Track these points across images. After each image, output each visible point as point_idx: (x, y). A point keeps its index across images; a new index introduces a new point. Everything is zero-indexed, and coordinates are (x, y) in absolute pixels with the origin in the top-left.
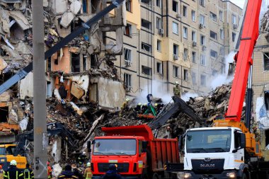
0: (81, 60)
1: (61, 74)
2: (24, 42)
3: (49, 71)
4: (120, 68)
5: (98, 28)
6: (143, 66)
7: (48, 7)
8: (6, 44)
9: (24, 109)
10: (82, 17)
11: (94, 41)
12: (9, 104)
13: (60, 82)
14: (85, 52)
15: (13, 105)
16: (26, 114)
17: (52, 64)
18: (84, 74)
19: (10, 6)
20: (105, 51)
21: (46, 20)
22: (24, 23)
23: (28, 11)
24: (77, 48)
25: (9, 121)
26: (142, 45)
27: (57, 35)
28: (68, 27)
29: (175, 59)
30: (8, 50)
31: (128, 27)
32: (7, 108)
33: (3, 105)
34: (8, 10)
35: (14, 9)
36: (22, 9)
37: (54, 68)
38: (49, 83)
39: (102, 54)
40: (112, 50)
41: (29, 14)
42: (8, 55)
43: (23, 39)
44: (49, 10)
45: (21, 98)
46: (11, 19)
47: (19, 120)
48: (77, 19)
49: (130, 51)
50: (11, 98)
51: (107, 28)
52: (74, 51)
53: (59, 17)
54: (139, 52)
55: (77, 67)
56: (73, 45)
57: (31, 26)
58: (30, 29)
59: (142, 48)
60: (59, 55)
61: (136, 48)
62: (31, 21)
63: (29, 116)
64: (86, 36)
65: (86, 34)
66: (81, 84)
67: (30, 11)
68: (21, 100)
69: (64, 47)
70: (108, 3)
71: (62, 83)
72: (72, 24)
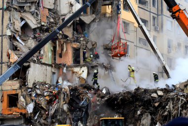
0: (81, 54)
1: (64, 65)
2: (33, 38)
3: (55, 63)
5: (96, 26)
7: (54, 9)
8: (18, 41)
9: (31, 95)
10: (81, 17)
12: (19, 92)
13: (63, 73)
14: (84, 47)
15: (22, 92)
16: (33, 100)
17: (57, 57)
18: (84, 66)
19: (21, 9)
20: (104, 45)
21: (52, 20)
22: (33, 23)
23: (37, 13)
24: (78, 44)
25: (19, 106)
26: (140, 40)
28: (70, 26)
29: (169, 52)
30: (19, 45)
32: (17, 95)
33: (14, 92)
34: (20, 12)
35: (25, 11)
36: (31, 11)
37: (58, 61)
38: (54, 73)
40: (110, 45)
41: (37, 15)
42: (19, 50)
43: (32, 36)
44: (53, 12)
45: (29, 86)
46: (22, 19)
47: (27, 104)
48: (78, 19)
50: (21, 87)
52: (75, 46)
53: (63, 17)
54: (137, 47)
55: (78, 60)
56: (74, 41)
57: (39, 25)
58: (38, 28)
59: (140, 43)
60: (62, 50)
61: (133, 43)
62: (39, 21)
63: (35, 102)
64: (86, 33)
65: (86, 31)
66: (80, 74)
67: (38, 13)
68: (29, 88)
69: (66, 43)
70: (106, 5)
71: (65, 74)
72: (74, 23)
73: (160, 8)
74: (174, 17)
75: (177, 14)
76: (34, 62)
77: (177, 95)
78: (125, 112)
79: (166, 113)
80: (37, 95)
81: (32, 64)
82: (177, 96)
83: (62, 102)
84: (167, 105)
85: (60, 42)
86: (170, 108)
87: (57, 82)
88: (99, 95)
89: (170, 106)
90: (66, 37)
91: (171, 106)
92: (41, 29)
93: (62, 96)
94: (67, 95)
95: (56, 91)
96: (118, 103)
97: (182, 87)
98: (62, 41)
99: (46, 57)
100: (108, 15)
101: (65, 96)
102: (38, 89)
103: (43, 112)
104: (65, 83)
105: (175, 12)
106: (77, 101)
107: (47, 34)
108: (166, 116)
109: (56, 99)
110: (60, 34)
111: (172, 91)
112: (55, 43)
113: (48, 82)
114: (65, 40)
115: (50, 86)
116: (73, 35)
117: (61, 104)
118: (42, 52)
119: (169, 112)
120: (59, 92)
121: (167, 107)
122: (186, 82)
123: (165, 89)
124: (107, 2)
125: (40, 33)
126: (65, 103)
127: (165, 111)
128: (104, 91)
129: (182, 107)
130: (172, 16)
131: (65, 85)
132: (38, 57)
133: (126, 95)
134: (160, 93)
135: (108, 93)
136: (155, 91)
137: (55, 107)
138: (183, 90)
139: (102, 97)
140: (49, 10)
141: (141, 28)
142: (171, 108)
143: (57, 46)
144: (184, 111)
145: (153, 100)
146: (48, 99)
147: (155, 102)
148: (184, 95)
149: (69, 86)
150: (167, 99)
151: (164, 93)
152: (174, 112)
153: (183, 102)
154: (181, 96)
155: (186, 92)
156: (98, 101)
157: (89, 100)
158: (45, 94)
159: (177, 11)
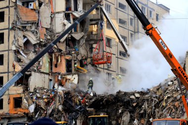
0: (73, 64)
1: (59, 74)
2: (34, 52)
3: (52, 72)
4: (104, 69)
5: (84, 42)
6: (120, 68)
7: (50, 28)
8: (21, 54)
9: (32, 98)
10: (73, 35)
11: (83, 51)
12: (22, 95)
13: (58, 80)
14: (75, 59)
15: (25, 96)
16: (34, 102)
17: (53, 67)
18: (75, 74)
19: (24, 28)
20: (91, 57)
21: (49, 37)
22: (33, 40)
23: (36, 32)
24: (70, 56)
25: (23, 107)
26: (120, 53)
28: (64, 42)
30: (23, 58)
31: (109, 40)
32: (21, 98)
33: (19, 96)
34: (23, 31)
35: (27, 30)
36: (32, 30)
37: (54, 70)
38: (51, 80)
39: (89, 60)
40: (96, 57)
42: (22, 62)
43: (33, 50)
44: (50, 30)
46: (25, 37)
47: (29, 106)
48: (70, 36)
50: (24, 91)
51: (93, 42)
52: (68, 58)
53: (58, 35)
54: (118, 58)
55: (70, 69)
56: (67, 54)
57: (38, 42)
58: (37, 44)
59: (120, 55)
60: (57, 61)
61: (115, 55)
62: (38, 38)
63: (36, 103)
64: (76, 48)
65: (76, 46)
66: (72, 81)
67: (38, 31)
68: (31, 92)
69: (61, 56)
70: (92, 24)
71: (60, 80)
72: (66, 40)
73: (136, 27)
74: (147, 34)
75: (150, 32)
76: (35, 71)
77: (151, 97)
78: (109, 111)
79: (142, 112)
80: (38, 98)
81: (33, 73)
83: (58, 104)
84: (143, 105)
85: (55, 55)
86: (145, 107)
87: (54, 87)
88: (88, 97)
89: (145, 106)
90: (60, 51)
91: (147, 106)
92: (40, 44)
93: (58, 98)
94: (62, 97)
95: (52, 95)
96: (103, 103)
97: (155, 90)
98: (57, 54)
99: (44, 67)
100: (94, 33)
101: (60, 98)
102: (38, 93)
103: (42, 112)
104: (60, 88)
105: (149, 30)
106: (70, 102)
107: (44, 48)
108: (142, 114)
109: (53, 101)
110: (55, 48)
111: (147, 93)
112: (52, 56)
113: (46, 87)
114: (60, 53)
115: (48, 90)
116: (66, 49)
117: (57, 105)
118: (41, 63)
119: (145, 111)
120: (55, 96)
121: (143, 106)
122: (158, 86)
123: (141, 92)
124: (94, 22)
125: (40, 47)
126: (60, 104)
127: (141, 110)
128: (92, 95)
129: (155, 106)
130: (146, 33)
131: (60, 90)
132: (37, 67)
133: (110, 97)
134: (137, 95)
135: (95, 95)
136: (133, 94)
137: (52, 107)
138: (155, 93)
139: (91, 99)
140: (47, 29)
141: (121, 43)
142: (147, 107)
143: (53, 58)
144: (157, 110)
145: (132, 101)
146: (47, 101)
147: (134, 103)
148: (156, 97)
149: (63, 91)
150: (143, 101)
151: (140, 95)
152: (149, 111)
153: (156, 102)
154: (154, 97)
155: (158, 94)
156: (87, 102)
157: (79, 101)
158: (44, 97)
159: (150, 29)
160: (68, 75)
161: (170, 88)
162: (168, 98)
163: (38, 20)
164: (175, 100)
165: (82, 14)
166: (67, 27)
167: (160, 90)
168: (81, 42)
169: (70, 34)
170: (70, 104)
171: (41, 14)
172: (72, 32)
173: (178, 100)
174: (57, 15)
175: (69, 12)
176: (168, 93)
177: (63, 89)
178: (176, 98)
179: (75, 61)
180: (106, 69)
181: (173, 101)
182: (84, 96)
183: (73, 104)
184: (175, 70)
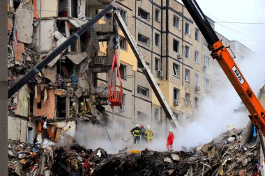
0: (68, 104)
1: (44, 119)
3: (32, 116)
4: (113, 113)
5: (87, 68)
6: (138, 112)
7: (32, 44)
10: (69, 56)
11: (83, 83)
13: (43, 129)
14: (72, 95)
17: (35, 108)
18: (71, 120)
20: (96, 94)
21: (29, 59)
24: (64, 90)
26: (138, 88)
27: (40, 75)
28: (54, 66)
29: (175, 105)
31: (123, 68)
37: (36, 113)
38: (30, 129)
40: (103, 94)
41: (10, 51)
44: (31, 47)
48: (64, 58)
49: (124, 94)
51: (99, 69)
52: (59, 94)
53: (44, 55)
54: (135, 97)
55: (63, 112)
56: (58, 87)
57: (12, 65)
58: (11, 68)
60: (42, 98)
62: (12, 59)
64: (74, 77)
65: (74, 75)
66: (66, 131)
67: (11, 48)
69: (48, 89)
70: (100, 41)
71: (46, 130)
72: (58, 63)
75: (219, 53)
77: (199, 160)
80: (9, 157)
82: (199, 162)
83: (43, 167)
84: (186, 173)
85: (39, 87)
87: (35, 141)
88: (93, 158)
89: (189, 175)
90: (48, 81)
91: (192, 175)
92: (14, 70)
93: (44, 159)
94: (51, 157)
95: (34, 153)
96: (119, 169)
97: (205, 150)
98: (42, 86)
99: (21, 107)
100: (99, 55)
101: (47, 159)
102: (9, 149)
104: (46, 141)
105: (217, 50)
106: (64, 166)
107: (21, 77)
109: (34, 163)
111: (191, 155)
112: (33, 89)
113: (23, 140)
114: (46, 86)
115: (26, 145)
116: (57, 79)
117: (42, 171)
118: (15, 101)
120: (39, 155)
121: (186, 175)
122: (210, 144)
123: (182, 152)
124: (102, 37)
125: (14, 75)
126: (48, 169)
128: (99, 154)
130: (212, 55)
131: (47, 144)
132: (9, 107)
133: (130, 159)
134: (176, 157)
135: (105, 155)
136: (169, 155)
137: (34, 172)
138: (206, 154)
139: (98, 162)
140: (26, 45)
143: (36, 93)
145: (166, 166)
146: (25, 163)
148: (208, 161)
149: (52, 146)
150: (184, 166)
151: (180, 157)
153: (208, 170)
154: (205, 162)
155: (210, 157)
156: (92, 166)
157: (79, 165)
158: (20, 156)
159: (219, 49)
160: (59, 121)
161: (231, 148)
162: (229, 162)
163: (13, 29)
164: (240, 166)
165: (85, 23)
166: (59, 44)
167: (213, 150)
168: (82, 68)
169: (63, 54)
170: (63, 169)
171: (17, 20)
172: (67, 50)
173: (243, 167)
174: (42, 23)
175: (63, 18)
176: (227, 154)
177: (51, 143)
178: (241, 163)
179: (71, 98)
180: (116, 114)
181: (236, 168)
182: (87, 157)
183: (69, 169)
184: (256, 117)
